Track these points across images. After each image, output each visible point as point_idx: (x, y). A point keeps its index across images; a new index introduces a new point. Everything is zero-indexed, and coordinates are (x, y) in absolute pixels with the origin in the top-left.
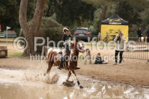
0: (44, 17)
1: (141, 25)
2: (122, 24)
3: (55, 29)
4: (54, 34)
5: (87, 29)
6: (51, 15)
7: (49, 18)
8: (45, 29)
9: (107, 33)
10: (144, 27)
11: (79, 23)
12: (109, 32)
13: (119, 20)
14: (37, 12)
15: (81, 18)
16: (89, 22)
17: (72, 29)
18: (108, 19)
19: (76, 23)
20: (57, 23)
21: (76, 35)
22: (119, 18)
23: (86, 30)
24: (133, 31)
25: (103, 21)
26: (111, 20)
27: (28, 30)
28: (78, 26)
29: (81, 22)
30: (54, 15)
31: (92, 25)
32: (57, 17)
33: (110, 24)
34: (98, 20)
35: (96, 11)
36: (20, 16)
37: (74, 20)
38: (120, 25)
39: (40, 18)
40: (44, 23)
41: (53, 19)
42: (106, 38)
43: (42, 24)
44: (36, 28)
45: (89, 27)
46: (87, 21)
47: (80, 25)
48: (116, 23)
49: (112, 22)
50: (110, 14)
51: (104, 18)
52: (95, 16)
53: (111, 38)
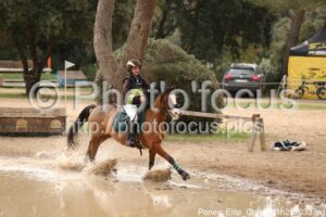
0: (153, 40)
3: (179, 66)
4: (177, 79)
5: (254, 66)
6: (168, 34)
7: (165, 41)
8: (156, 67)
9: (304, 77)
11: (236, 52)
12: (307, 75)
14: (136, 27)
15: (239, 40)
16: (260, 50)
17: (218, 68)
18: (306, 43)
19: (228, 53)
20: (185, 53)
21: (227, 80)
23: (251, 69)
25: (293, 48)
26: (312, 46)
27: (115, 70)
28: (233, 61)
29: (241, 51)
30: (177, 33)
31: (267, 57)
32: (183, 38)
33: (311, 56)
34: (281, 44)
35: (277, 24)
36: (97, 37)
37: (225, 46)
39: (144, 41)
40: (152, 54)
41: (172, 42)
42: (300, 88)
43: (148, 55)
45: (258, 63)
46: (255, 47)
47: (236, 57)
49: (315, 50)
50: (312, 29)
51: (296, 41)
52: (274, 37)
53: (313, 88)
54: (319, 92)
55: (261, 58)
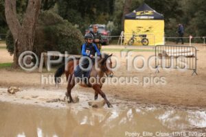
0: (42, 11)
1: (181, 19)
2: (155, 19)
3: (59, 27)
4: (58, 35)
5: (104, 26)
6: (50, 7)
7: (49, 11)
8: (44, 28)
9: (134, 32)
10: (186, 22)
11: (93, 17)
13: (150, 12)
14: (31, 3)
15: (95, 10)
16: (107, 16)
17: (82, 27)
18: (134, 11)
19: (88, 18)
20: (62, 18)
22: (149, 10)
23: (102, 28)
24: (171, 29)
25: (127, 15)
26: (138, 13)
27: (19, 30)
28: (91, 23)
29: (95, 17)
30: (56, 6)
31: (111, 20)
32: (60, 9)
33: (137, 19)
34: (119, 12)
36: (7, 10)
37: (85, 14)
38: (151, 19)
39: (37, 12)
40: (42, 19)
41: (54, 11)
42: (132, 39)
43: (39, 21)
44: (31, 27)
45: (106, 24)
46: (104, 15)
47: (93, 20)
48: (147, 17)
49: (140, 16)
50: (137, 3)
52: (115, 8)
53: (140, 39)
54: (143, 41)
55: (108, 21)
